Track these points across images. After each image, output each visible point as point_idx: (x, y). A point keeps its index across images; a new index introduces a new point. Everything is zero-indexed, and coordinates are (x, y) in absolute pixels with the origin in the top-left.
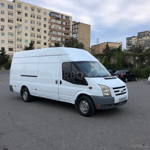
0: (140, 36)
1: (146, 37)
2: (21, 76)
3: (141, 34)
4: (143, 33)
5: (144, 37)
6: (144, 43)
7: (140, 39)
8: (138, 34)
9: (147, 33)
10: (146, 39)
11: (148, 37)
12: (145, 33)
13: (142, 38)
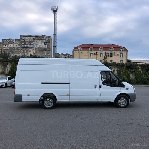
0: (5, 43)
1: (10, 45)
2: (42, 83)
3: (6, 41)
4: (7, 41)
5: (8, 44)
6: (8, 50)
7: (4, 45)
8: (2, 41)
9: (12, 41)
10: (10, 47)
11: (12, 45)
12: (10, 41)
13: (7, 45)
